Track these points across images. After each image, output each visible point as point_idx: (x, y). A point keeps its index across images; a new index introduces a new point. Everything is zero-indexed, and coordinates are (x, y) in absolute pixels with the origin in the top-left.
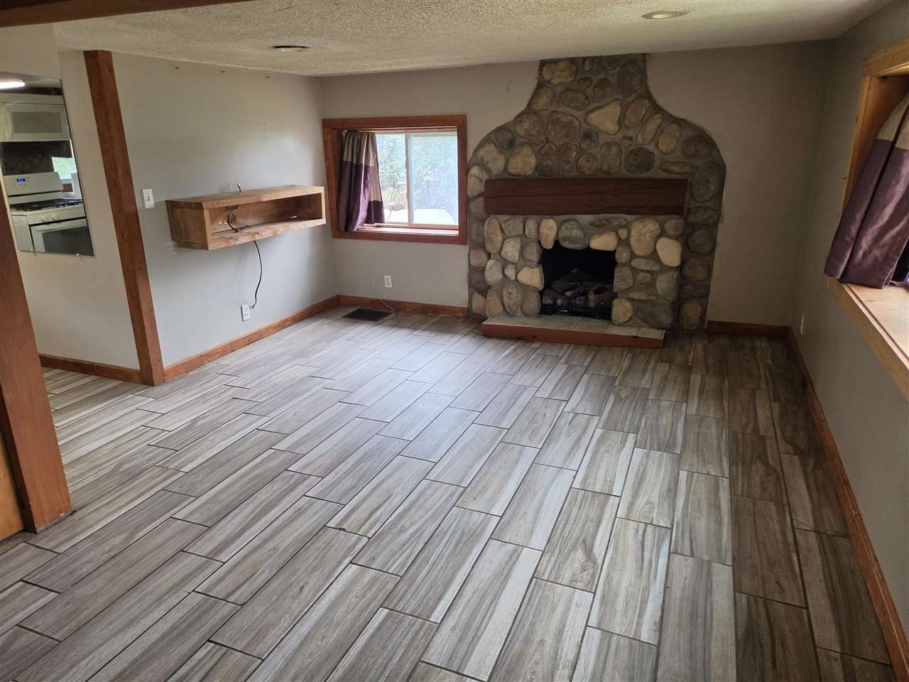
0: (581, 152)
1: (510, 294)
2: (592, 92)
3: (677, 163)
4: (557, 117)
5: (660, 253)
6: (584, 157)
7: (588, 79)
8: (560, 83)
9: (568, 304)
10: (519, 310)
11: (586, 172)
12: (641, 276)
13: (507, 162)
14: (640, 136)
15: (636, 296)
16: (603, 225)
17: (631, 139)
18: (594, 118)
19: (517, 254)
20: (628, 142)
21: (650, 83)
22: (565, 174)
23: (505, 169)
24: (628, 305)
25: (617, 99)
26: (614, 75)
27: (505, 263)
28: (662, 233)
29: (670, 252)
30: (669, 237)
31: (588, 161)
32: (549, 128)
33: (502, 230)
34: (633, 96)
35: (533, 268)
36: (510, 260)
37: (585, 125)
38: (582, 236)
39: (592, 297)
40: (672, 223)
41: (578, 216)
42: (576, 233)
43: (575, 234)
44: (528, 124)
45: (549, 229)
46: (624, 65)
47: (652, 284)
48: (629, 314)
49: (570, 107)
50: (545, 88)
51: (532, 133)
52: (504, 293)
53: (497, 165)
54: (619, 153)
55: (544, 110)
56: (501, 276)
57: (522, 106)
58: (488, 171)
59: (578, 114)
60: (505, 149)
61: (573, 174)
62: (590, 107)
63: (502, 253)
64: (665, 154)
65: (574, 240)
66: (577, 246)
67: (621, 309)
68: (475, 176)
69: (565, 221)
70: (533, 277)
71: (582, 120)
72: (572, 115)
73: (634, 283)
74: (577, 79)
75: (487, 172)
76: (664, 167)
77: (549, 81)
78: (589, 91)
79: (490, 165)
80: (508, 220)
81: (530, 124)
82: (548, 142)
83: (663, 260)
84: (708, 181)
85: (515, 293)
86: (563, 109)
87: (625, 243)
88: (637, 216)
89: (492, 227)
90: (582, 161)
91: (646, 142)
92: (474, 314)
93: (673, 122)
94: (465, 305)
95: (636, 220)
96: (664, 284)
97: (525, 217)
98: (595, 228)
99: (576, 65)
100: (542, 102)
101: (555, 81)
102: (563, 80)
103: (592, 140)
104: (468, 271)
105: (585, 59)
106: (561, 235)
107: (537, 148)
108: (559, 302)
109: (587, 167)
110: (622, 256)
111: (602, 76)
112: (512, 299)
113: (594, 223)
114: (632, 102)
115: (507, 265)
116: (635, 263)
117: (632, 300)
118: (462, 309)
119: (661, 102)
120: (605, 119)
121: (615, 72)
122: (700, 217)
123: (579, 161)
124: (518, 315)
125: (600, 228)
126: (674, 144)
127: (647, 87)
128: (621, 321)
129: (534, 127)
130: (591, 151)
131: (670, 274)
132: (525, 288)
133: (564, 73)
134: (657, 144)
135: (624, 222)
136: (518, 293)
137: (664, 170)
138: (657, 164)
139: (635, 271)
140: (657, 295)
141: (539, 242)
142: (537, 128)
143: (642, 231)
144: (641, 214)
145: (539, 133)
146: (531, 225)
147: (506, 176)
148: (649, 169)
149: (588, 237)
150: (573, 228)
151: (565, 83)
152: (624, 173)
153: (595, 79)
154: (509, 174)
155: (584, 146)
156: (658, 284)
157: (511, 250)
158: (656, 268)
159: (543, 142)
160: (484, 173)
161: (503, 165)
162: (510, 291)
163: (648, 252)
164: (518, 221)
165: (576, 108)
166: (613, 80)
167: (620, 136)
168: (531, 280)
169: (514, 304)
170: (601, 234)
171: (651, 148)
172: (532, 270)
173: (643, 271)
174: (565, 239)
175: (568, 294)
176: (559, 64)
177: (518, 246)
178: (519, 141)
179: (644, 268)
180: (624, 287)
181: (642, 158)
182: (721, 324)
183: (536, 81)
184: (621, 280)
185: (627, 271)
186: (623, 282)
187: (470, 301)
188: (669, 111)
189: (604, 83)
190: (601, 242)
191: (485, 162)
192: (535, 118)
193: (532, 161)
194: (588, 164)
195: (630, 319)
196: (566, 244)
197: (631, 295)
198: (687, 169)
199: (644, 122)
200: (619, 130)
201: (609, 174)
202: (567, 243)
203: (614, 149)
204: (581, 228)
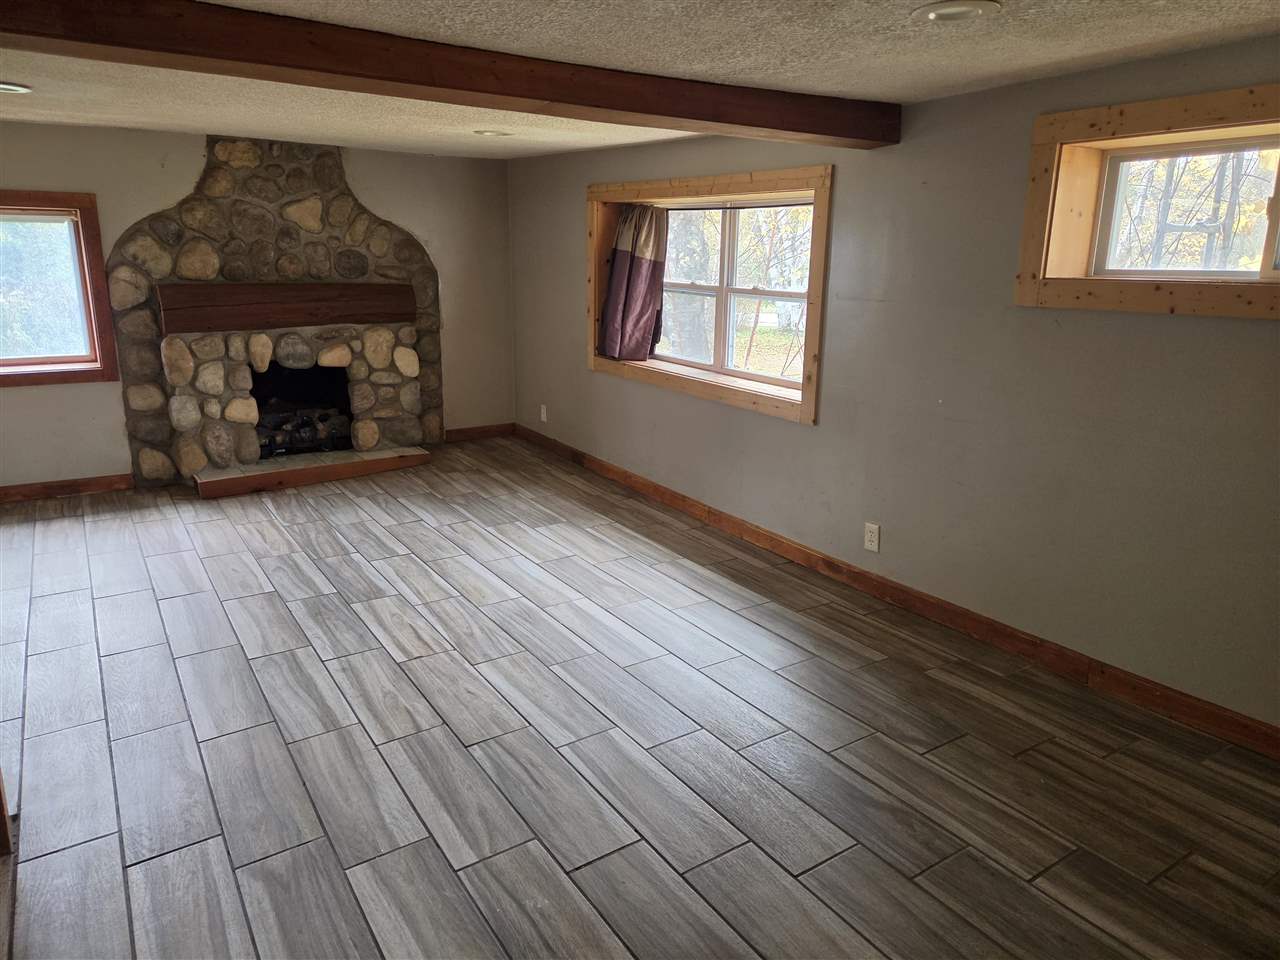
0: (281, 253)
1: (218, 437)
2: (284, 182)
3: (393, 268)
4: (243, 207)
5: (398, 364)
6: (284, 258)
7: (278, 166)
8: (243, 167)
9: (290, 439)
10: (233, 458)
11: (291, 276)
12: (383, 391)
13: (175, 263)
14: (348, 237)
15: (383, 414)
16: (334, 337)
17: (337, 238)
18: (292, 212)
19: (221, 383)
20: (334, 243)
21: (349, 180)
22: (262, 278)
23: (173, 271)
24: (374, 425)
25: (315, 194)
26: (308, 166)
27: (203, 398)
28: (398, 343)
29: (408, 362)
30: (403, 345)
31: (291, 263)
32: (234, 222)
33: (192, 352)
34: (334, 192)
35: (247, 399)
36: (211, 392)
37: (279, 220)
38: (309, 352)
39: (320, 426)
40: (406, 332)
41: (298, 329)
42: (302, 348)
43: (299, 351)
44: (201, 213)
45: (262, 346)
46: (319, 156)
47: (396, 399)
48: (377, 437)
49: (258, 197)
50: (222, 171)
51: (210, 225)
52: (208, 438)
53: (161, 264)
54: (328, 254)
55: (224, 197)
56: (199, 416)
57: (187, 189)
58: (147, 274)
59: (271, 206)
60: (169, 245)
61: (274, 278)
62: (286, 199)
63: (197, 384)
64: (379, 257)
65: (302, 358)
66: (306, 364)
67: (366, 432)
68: (124, 281)
69: (282, 336)
70: (246, 410)
71: (276, 214)
72: (262, 207)
73: (377, 400)
74: (265, 164)
75: (144, 275)
76: (381, 272)
77: (226, 163)
78: (282, 181)
79: (151, 265)
80: (202, 339)
81: (205, 215)
82: (233, 239)
83: (402, 371)
84: (426, 288)
85: (224, 435)
86: (249, 198)
87: (359, 356)
88: (367, 326)
89: (173, 349)
90: (284, 262)
91: (357, 244)
92: (146, 480)
93: (381, 224)
94: (127, 469)
95: (368, 329)
96: (408, 397)
97: (227, 333)
98: (322, 342)
99: (261, 148)
100: (221, 186)
101: (235, 164)
102: (246, 164)
103: (291, 238)
104: (125, 419)
105: (272, 143)
106: (281, 352)
107: (217, 245)
108: (279, 439)
109: (292, 270)
110: (359, 371)
111: (294, 165)
112: (222, 445)
113: (321, 335)
114: (334, 198)
115: (205, 399)
116: (374, 377)
117: (377, 420)
118: (123, 477)
119: (364, 201)
120: (306, 214)
121: (308, 162)
122: (424, 323)
123: (280, 262)
124: (232, 464)
125: (329, 341)
126: (386, 247)
127: (346, 183)
128: (370, 446)
129: (211, 219)
130: (292, 251)
131: (413, 385)
132: (237, 427)
133: (246, 155)
134: (368, 246)
135: (354, 333)
136: (228, 435)
137: (382, 275)
138: (372, 268)
139: (376, 386)
140: (403, 410)
141: (250, 366)
142: (217, 219)
143: (377, 341)
144: (373, 322)
145: (220, 225)
146: (237, 343)
147: (175, 280)
148: (364, 274)
149: (316, 352)
150: (296, 344)
151: (248, 167)
152: (336, 277)
153: (289, 167)
154: (181, 278)
155: (283, 245)
156: (402, 398)
157: (212, 378)
158: (398, 380)
159: (225, 238)
160: (139, 276)
161: (170, 266)
162: (217, 434)
163: (387, 363)
164: (217, 339)
165: (266, 198)
166: (308, 171)
167: (324, 235)
168: (247, 415)
169: (226, 451)
170: (331, 348)
171: (363, 251)
172: (246, 401)
173: (384, 385)
174: (288, 357)
175: (288, 427)
176: (238, 143)
177: (222, 373)
178: (188, 234)
179: (386, 382)
180: (367, 406)
181: (354, 261)
182: (459, 431)
183: (205, 160)
184: (360, 400)
185: (366, 387)
186: (365, 401)
187: (136, 463)
188: (374, 212)
189: (298, 173)
190: (333, 357)
191: (139, 261)
192: (211, 207)
193: (215, 261)
194: (293, 267)
195: (379, 441)
196: (290, 364)
197: (376, 415)
198: (404, 274)
199: (351, 223)
200: (323, 229)
201: (319, 277)
202: (291, 362)
203: (321, 250)
204: (306, 342)
